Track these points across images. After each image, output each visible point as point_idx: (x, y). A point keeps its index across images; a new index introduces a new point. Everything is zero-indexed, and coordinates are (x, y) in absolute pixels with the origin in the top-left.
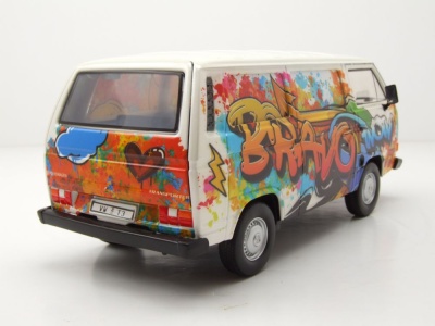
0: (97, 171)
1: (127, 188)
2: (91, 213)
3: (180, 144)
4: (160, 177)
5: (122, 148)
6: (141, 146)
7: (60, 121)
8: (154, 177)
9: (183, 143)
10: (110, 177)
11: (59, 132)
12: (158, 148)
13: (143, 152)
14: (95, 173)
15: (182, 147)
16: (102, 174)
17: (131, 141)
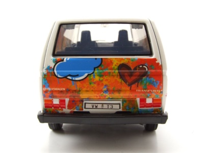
0: (95, 83)
1: (119, 91)
2: (84, 110)
3: (157, 62)
4: (145, 82)
5: (116, 67)
6: (130, 65)
7: (54, 55)
8: (140, 82)
9: (159, 61)
10: (106, 85)
11: (56, 62)
12: (143, 65)
13: (132, 68)
14: (93, 85)
15: (158, 64)
16: (98, 84)
17: (122, 62)
